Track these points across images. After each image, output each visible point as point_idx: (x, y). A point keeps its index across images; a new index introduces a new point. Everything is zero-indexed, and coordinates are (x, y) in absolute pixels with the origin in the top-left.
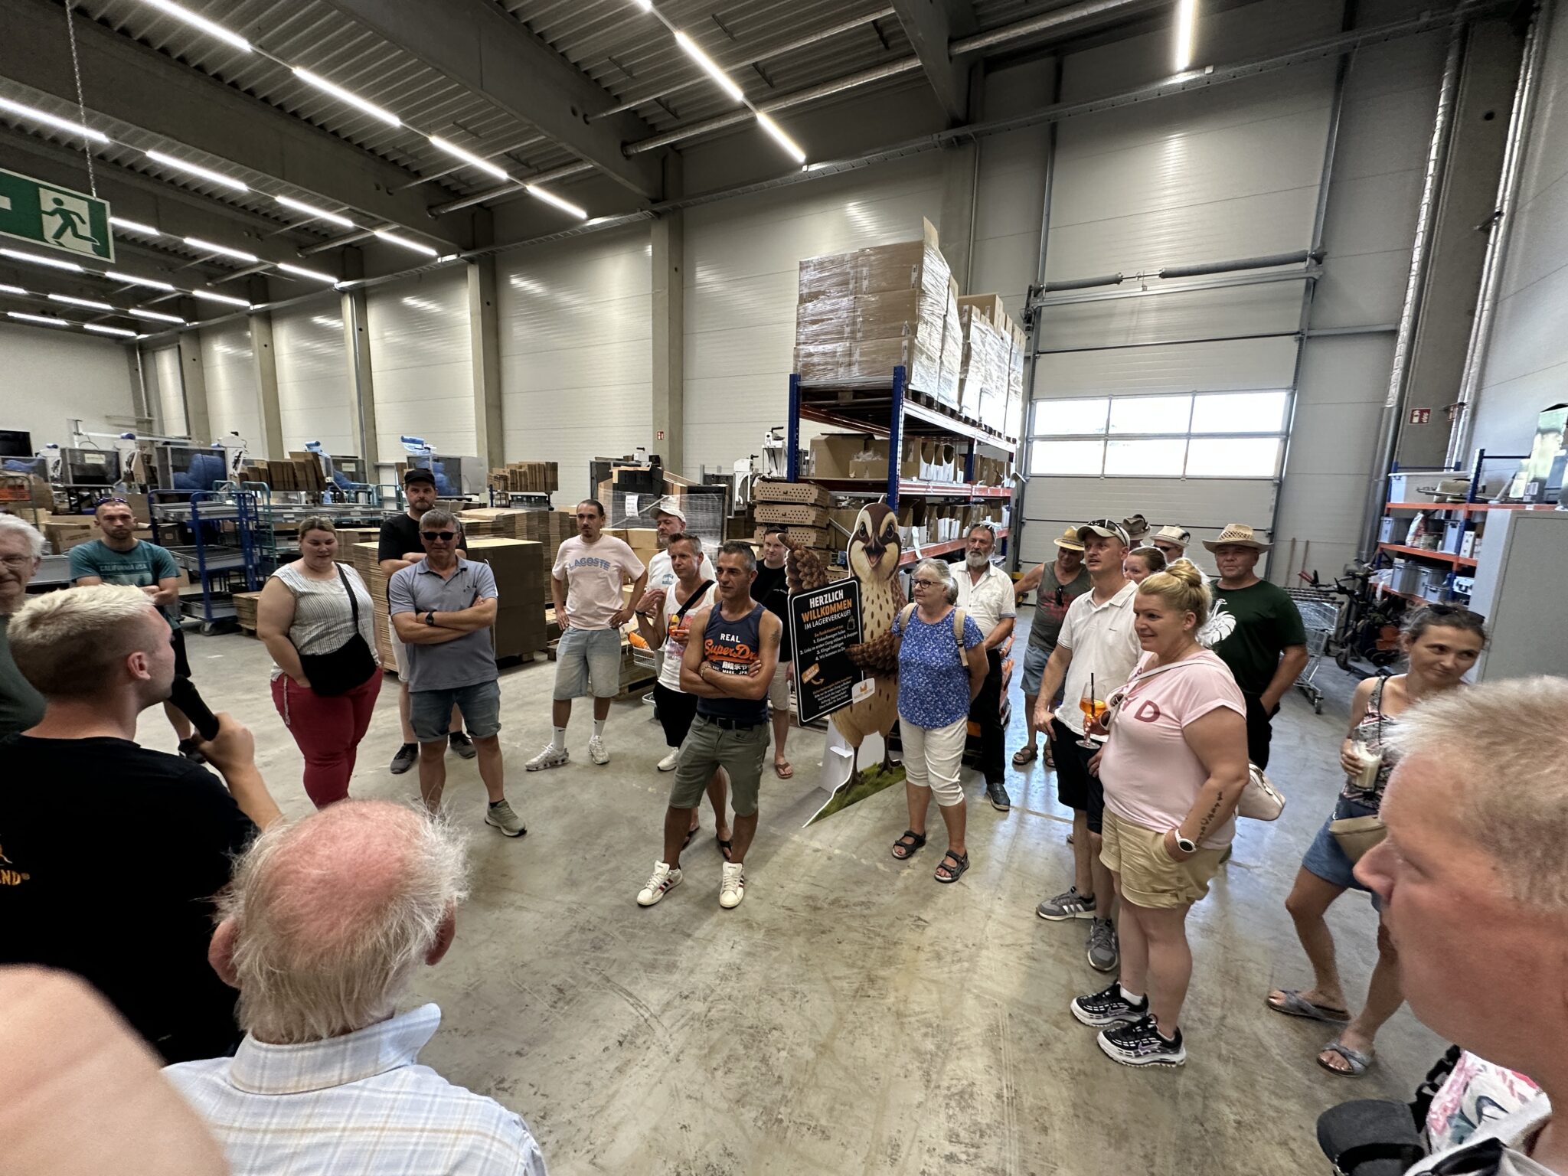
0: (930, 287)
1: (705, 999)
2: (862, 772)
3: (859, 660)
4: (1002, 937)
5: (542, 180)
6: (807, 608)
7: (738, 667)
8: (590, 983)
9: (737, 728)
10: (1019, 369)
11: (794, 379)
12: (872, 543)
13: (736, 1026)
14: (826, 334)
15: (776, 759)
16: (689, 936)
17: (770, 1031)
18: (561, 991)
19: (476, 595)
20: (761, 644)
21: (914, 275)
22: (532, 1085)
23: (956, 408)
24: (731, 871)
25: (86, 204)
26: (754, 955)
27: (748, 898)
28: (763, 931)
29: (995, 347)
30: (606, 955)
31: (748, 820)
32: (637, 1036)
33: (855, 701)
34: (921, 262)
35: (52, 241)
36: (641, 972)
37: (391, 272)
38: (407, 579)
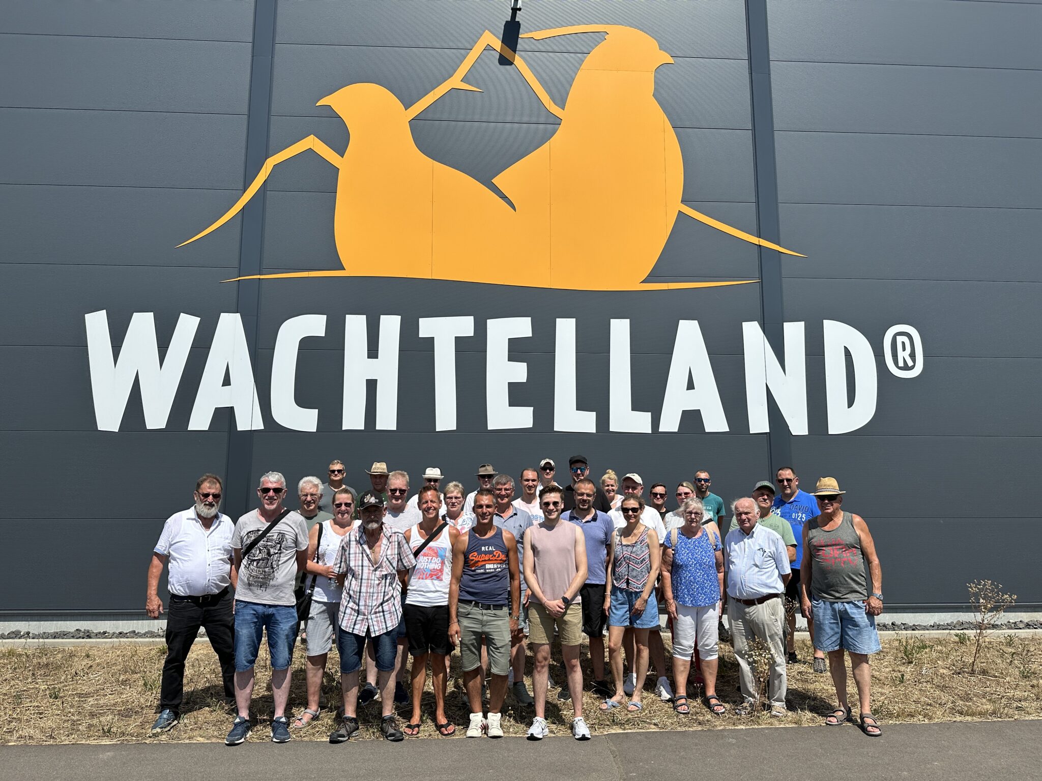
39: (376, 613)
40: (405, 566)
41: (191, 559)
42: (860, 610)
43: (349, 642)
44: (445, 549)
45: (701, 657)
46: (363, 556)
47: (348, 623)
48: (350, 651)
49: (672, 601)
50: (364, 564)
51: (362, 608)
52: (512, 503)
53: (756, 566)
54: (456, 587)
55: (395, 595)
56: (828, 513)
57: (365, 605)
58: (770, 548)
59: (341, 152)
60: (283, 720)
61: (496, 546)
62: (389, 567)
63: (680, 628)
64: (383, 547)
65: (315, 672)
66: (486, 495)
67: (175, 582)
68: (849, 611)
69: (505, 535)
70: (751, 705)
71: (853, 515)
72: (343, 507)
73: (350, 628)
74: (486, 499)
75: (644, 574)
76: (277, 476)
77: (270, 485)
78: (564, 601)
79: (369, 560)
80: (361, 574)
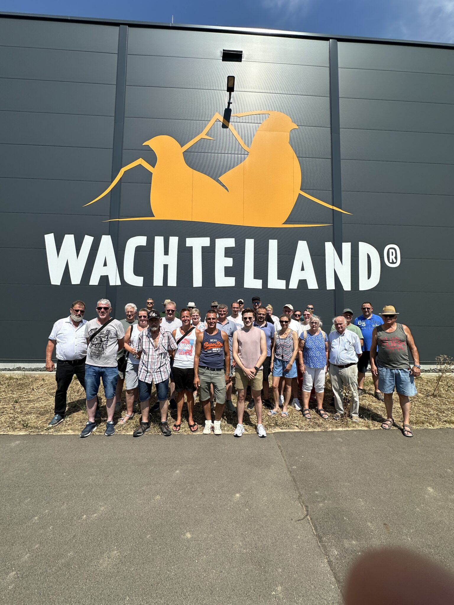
39: (156, 372)
40: (172, 349)
41: (67, 342)
42: (407, 374)
43: (143, 386)
44: (193, 340)
45: (316, 391)
46: (149, 343)
47: (142, 377)
48: (144, 390)
49: (303, 365)
50: (150, 348)
51: (149, 370)
52: (227, 318)
53: (346, 350)
54: (197, 359)
55: (166, 363)
56: (388, 323)
57: (151, 368)
58: (352, 341)
59: (153, 166)
60: (111, 423)
61: (218, 339)
62: (163, 349)
63: (306, 378)
64: (160, 339)
65: (130, 397)
66: (212, 313)
67: (58, 354)
68: (401, 374)
69: (223, 334)
70: (341, 415)
71: (403, 325)
72: (143, 318)
73: (143, 379)
74: (212, 315)
75: (290, 352)
76: (106, 301)
77: (102, 306)
78: (256, 369)
79: (153, 345)
80: (148, 352)
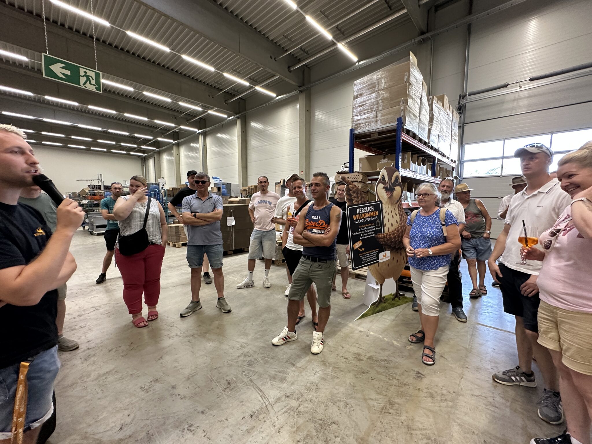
0: (414, 83)
1: (298, 399)
2: (384, 297)
3: (382, 242)
4: (472, 390)
5: (261, 85)
6: (356, 213)
7: (320, 232)
8: (243, 382)
9: (319, 261)
10: (456, 130)
11: (352, 130)
12: (388, 185)
13: (313, 417)
14: (366, 110)
15: (343, 290)
16: (294, 365)
17: (331, 424)
18: (229, 383)
19: (215, 208)
20: (331, 221)
21: (406, 78)
22: (204, 431)
23: (427, 141)
24: (317, 336)
25: (94, 73)
26: (326, 380)
27: (325, 350)
28: (331, 368)
29: (445, 117)
30: (253, 369)
31: (326, 310)
32: (261, 414)
33: (380, 261)
34: (409, 71)
35: (82, 85)
36: (268, 380)
37: (214, 125)
38: (188, 200)
